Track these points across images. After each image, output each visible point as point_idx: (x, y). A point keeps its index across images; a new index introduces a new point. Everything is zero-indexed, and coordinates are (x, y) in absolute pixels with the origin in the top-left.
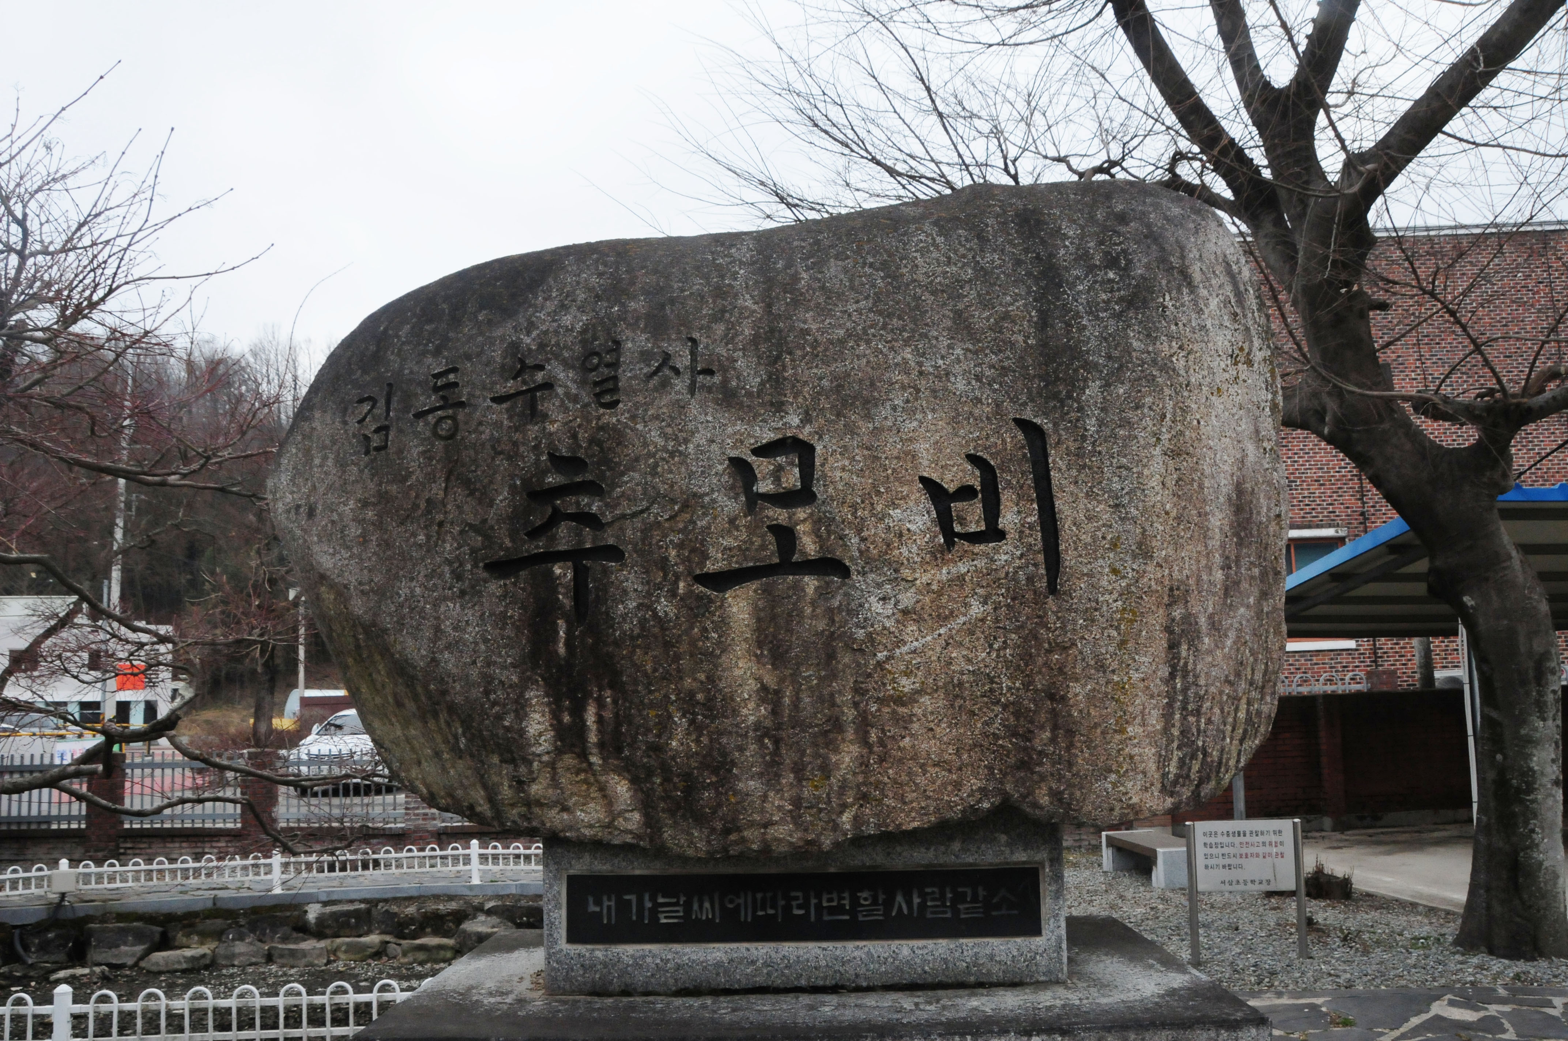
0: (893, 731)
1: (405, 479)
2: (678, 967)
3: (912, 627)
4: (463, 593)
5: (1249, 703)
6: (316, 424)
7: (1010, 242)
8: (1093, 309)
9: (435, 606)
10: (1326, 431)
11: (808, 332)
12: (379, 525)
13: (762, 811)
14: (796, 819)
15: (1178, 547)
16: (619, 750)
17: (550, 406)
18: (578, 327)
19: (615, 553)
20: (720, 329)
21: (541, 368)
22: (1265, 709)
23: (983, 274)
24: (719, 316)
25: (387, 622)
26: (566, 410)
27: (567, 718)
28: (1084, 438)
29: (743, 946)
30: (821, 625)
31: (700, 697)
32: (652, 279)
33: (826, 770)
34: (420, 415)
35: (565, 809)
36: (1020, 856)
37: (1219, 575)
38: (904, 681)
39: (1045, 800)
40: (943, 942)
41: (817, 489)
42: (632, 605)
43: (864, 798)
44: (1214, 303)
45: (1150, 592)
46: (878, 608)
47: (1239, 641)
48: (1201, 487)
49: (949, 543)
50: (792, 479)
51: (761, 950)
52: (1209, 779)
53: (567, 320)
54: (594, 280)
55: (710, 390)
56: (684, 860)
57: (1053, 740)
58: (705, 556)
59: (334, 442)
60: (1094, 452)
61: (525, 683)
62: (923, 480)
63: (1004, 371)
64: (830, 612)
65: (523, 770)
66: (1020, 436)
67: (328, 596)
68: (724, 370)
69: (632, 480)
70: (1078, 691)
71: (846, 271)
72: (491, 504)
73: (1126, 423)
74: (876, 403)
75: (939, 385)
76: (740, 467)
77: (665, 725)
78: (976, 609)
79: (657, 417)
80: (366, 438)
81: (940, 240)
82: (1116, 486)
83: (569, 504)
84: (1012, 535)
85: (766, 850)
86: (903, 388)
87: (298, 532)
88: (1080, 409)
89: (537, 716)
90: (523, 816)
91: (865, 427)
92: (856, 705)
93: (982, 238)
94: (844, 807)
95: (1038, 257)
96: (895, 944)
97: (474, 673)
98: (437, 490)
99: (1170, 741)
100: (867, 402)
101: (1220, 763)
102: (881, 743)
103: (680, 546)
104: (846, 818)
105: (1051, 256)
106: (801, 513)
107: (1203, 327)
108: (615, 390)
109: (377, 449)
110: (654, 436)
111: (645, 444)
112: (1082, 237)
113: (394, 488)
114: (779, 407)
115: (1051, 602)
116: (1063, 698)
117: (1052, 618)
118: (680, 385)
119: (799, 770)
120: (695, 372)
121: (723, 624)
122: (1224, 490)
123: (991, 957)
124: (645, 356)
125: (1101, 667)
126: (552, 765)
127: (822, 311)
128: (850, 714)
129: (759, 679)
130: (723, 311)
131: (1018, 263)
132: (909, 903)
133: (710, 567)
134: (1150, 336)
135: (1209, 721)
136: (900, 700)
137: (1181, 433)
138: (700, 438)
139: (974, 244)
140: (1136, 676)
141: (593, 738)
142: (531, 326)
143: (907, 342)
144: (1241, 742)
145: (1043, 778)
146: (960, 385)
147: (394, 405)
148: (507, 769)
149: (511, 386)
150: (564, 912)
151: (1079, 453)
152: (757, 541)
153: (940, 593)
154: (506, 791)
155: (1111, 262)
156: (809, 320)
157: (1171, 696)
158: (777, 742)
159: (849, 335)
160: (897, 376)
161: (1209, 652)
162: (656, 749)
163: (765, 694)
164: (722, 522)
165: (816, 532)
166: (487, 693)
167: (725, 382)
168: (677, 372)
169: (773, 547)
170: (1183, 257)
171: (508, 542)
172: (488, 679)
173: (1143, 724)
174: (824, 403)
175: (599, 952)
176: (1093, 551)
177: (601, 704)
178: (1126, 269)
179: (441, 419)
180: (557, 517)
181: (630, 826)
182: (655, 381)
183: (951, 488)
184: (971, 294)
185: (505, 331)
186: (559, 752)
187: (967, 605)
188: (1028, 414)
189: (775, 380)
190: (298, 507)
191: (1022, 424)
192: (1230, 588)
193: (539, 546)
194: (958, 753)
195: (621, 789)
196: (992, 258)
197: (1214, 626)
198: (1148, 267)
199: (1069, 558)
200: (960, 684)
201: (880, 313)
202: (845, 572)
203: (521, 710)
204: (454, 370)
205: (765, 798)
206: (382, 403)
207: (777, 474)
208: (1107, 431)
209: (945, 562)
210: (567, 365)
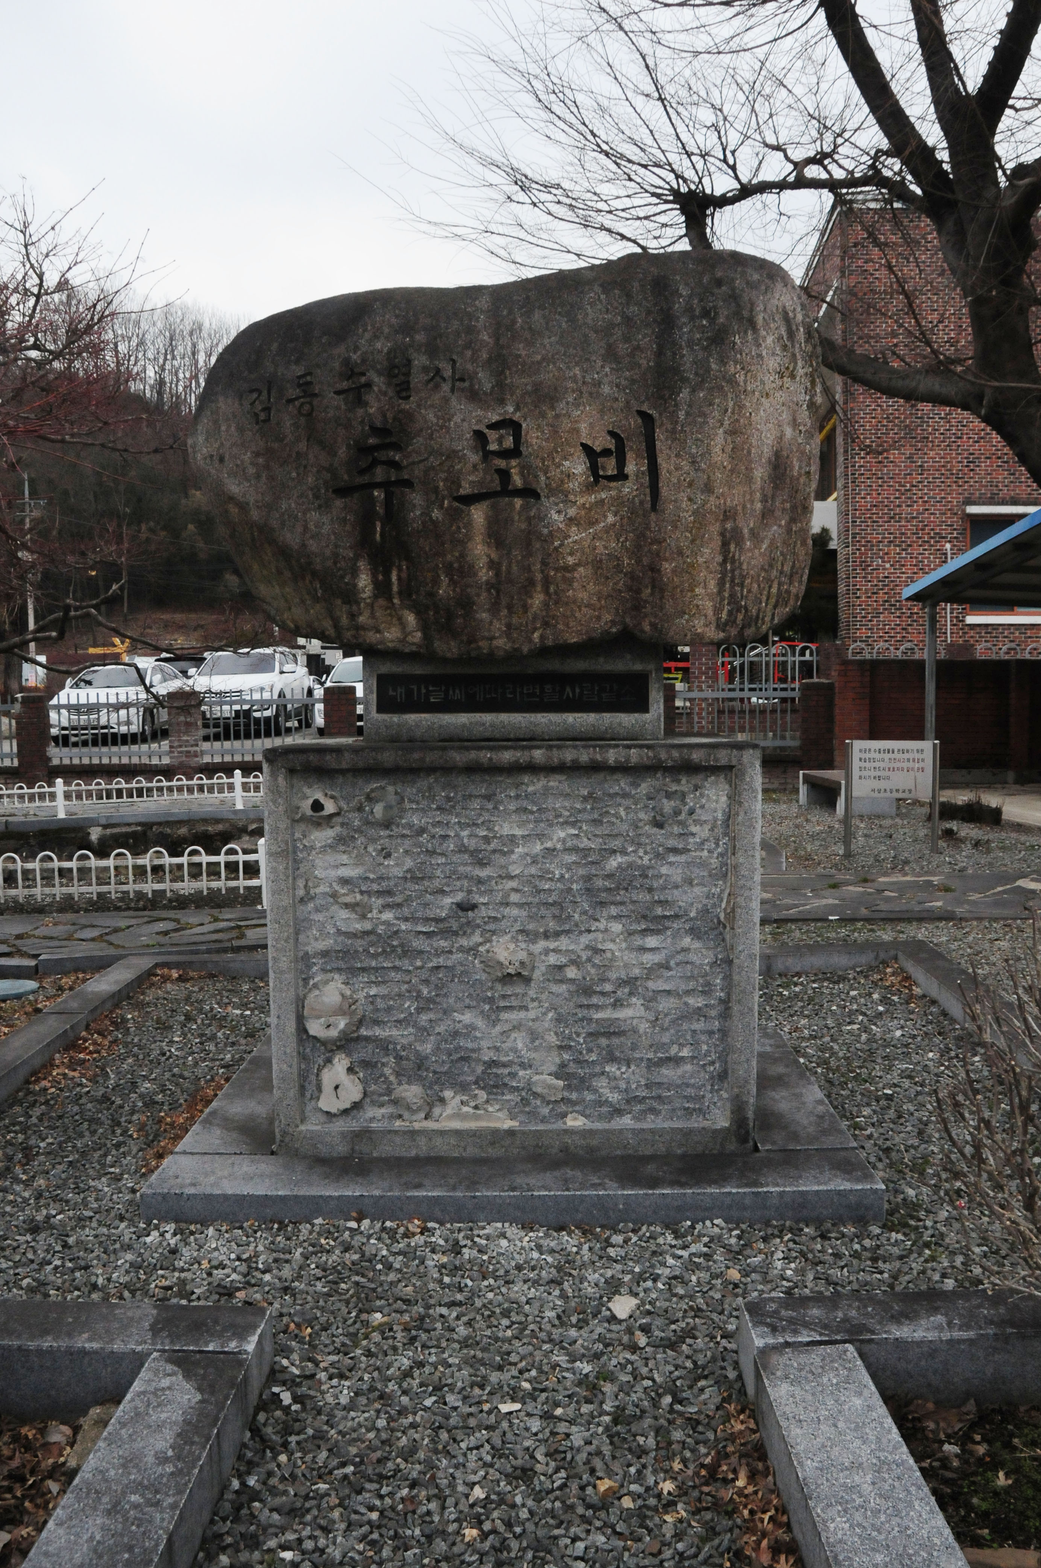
0: (562, 586)
1: (282, 440)
2: (441, 726)
3: (574, 528)
4: (320, 507)
5: (780, 584)
6: (221, 404)
7: (646, 299)
8: (690, 343)
9: (304, 514)
10: (983, 412)
11: (520, 356)
12: (267, 467)
13: (489, 630)
14: (508, 634)
15: (731, 487)
16: (410, 595)
17: (370, 398)
18: (385, 350)
19: (408, 484)
20: (469, 353)
21: (364, 374)
22: (794, 590)
23: (628, 320)
24: (468, 346)
25: (275, 524)
26: (379, 400)
27: (380, 577)
28: (677, 422)
29: (478, 715)
30: (523, 526)
31: (456, 565)
32: (428, 321)
33: (525, 608)
34: (290, 401)
35: (378, 631)
36: (638, 667)
37: (759, 506)
38: (569, 558)
39: (647, 628)
40: (592, 715)
41: (523, 449)
42: (418, 513)
43: (546, 624)
44: (770, 340)
45: (711, 512)
46: (555, 516)
47: (772, 546)
48: (749, 452)
49: (596, 481)
50: (509, 442)
51: (488, 718)
52: (750, 626)
53: (379, 345)
54: (394, 321)
55: (463, 390)
56: (445, 661)
57: (652, 594)
58: (460, 486)
59: (235, 416)
60: (682, 431)
61: (357, 557)
62: (582, 445)
63: (633, 381)
64: (529, 519)
65: (354, 608)
66: (640, 421)
67: (233, 510)
68: (471, 379)
69: (419, 442)
70: (667, 567)
71: (544, 317)
72: (335, 455)
73: (704, 415)
74: (558, 400)
75: (594, 390)
76: (480, 437)
77: (436, 581)
78: (611, 519)
79: (432, 406)
80: (256, 415)
81: (603, 297)
82: (694, 451)
83: (382, 455)
84: (632, 477)
85: (491, 654)
86: (573, 391)
87: (213, 472)
88: (676, 405)
89: (364, 576)
90: (354, 637)
91: (550, 414)
92: (542, 572)
93: (629, 296)
94: (535, 629)
95: (662, 309)
96: (565, 716)
97: (328, 552)
98: (302, 446)
99: (722, 599)
100: (552, 399)
101: (758, 617)
102: (556, 593)
103: (445, 480)
104: (536, 635)
105: (670, 308)
106: (514, 463)
107: (760, 356)
108: (408, 389)
109: (264, 421)
110: (431, 417)
111: (426, 421)
112: (690, 296)
113: (276, 445)
114: (502, 402)
115: (653, 516)
116: (659, 571)
117: (653, 525)
118: (446, 387)
119: (510, 607)
120: (454, 380)
121: (469, 525)
122: (766, 455)
123: (620, 724)
124: (425, 369)
125: (680, 553)
126: (372, 606)
127: (529, 344)
128: (539, 576)
129: (488, 556)
130: (471, 342)
131: (649, 312)
132: (574, 692)
133: (462, 492)
134: (723, 362)
135: (749, 591)
136: (567, 569)
137: (737, 421)
138: (457, 419)
139: (623, 300)
140: (701, 560)
141: (395, 588)
142: (356, 349)
143: (577, 364)
144: (775, 607)
145: (646, 616)
146: (606, 390)
147: (273, 394)
148: (345, 608)
149: (345, 385)
150: (375, 695)
151: (673, 431)
152: (488, 478)
153: (590, 509)
154: (345, 621)
155: (706, 313)
156: (521, 349)
157: (724, 573)
158: (498, 592)
159: (543, 359)
160: (570, 385)
161: (750, 550)
162: (431, 595)
163: (492, 565)
164: (469, 466)
165: (522, 474)
166: (335, 563)
167: (472, 385)
168: (444, 380)
169: (497, 482)
170: (751, 310)
171: (346, 477)
172: (336, 555)
173: (705, 587)
174: (528, 400)
175: (395, 718)
176: (678, 487)
177: (400, 570)
178: (714, 318)
179: (302, 404)
180: (375, 463)
181: (415, 640)
182: (431, 385)
183: (598, 449)
184: (618, 333)
185: (340, 350)
186: (376, 597)
187: (605, 517)
188: (645, 408)
189: (500, 385)
190: (212, 456)
191: (641, 413)
192: (766, 514)
193: (365, 479)
194: (599, 600)
195: (411, 619)
196: (633, 309)
197: (754, 534)
198: (727, 317)
199: (664, 491)
200: (601, 561)
201: (562, 345)
202: (536, 495)
203: (355, 573)
204: (310, 374)
205: (491, 623)
206: (265, 393)
207: (500, 440)
208: (690, 419)
209: (594, 492)
210: (380, 374)
